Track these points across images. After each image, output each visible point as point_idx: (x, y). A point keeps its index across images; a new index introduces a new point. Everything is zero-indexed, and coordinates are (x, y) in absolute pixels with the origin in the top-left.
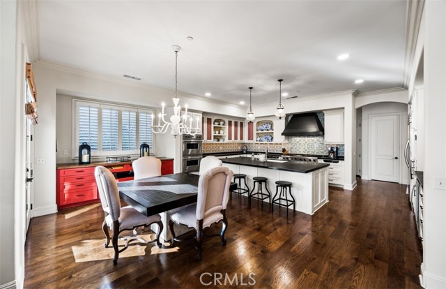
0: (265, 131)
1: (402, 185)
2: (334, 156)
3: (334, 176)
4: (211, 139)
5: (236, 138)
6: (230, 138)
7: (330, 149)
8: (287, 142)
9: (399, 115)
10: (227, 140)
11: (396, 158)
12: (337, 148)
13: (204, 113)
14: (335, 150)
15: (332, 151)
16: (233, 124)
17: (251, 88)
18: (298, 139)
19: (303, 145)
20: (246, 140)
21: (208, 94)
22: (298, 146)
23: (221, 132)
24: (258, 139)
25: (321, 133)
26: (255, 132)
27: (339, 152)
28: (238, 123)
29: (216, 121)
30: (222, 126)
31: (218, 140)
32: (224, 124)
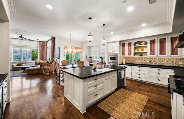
4: (131, 55)
10: (148, 56)
13: (120, 41)
29: (136, 43)
30: (143, 45)
31: (142, 56)
32: (146, 44)
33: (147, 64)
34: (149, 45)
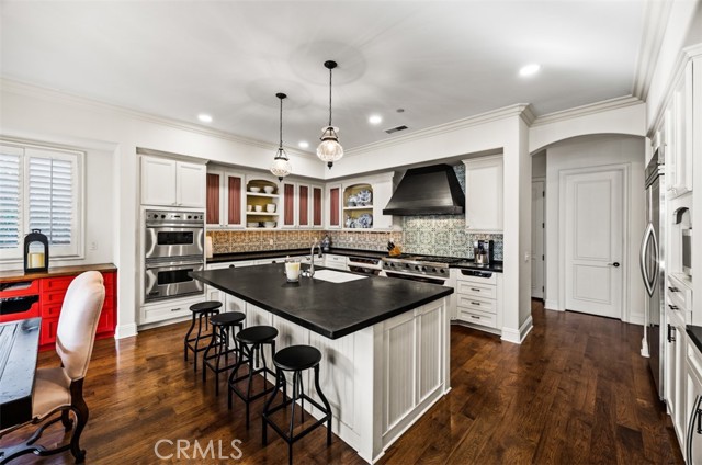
0: (359, 207)
1: (628, 324)
2: (485, 261)
3: (483, 307)
4: (238, 222)
5: (303, 221)
6: (289, 220)
7: (476, 244)
8: (397, 228)
9: (622, 170)
10: (281, 226)
11: (616, 265)
12: (491, 243)
13: (210, 164)
14: (486, 246)
15: (480, 250)
16: (296, 191)
17: (282, 96)
18: (418, 222)
19: (427, 236)
20: (326, 225)
21: (205, 118)
22: (418, 238)
23: (270, 208)
24: (348, 223)
25: (459, 208)
26: (341, 208)
27: (496, 250)
28: (311, 190)
29: (252, 183)
30: (269, 195)
31: (261, 225)
32: (275, 191)
33: (268, 248)
34: (281, 197)
